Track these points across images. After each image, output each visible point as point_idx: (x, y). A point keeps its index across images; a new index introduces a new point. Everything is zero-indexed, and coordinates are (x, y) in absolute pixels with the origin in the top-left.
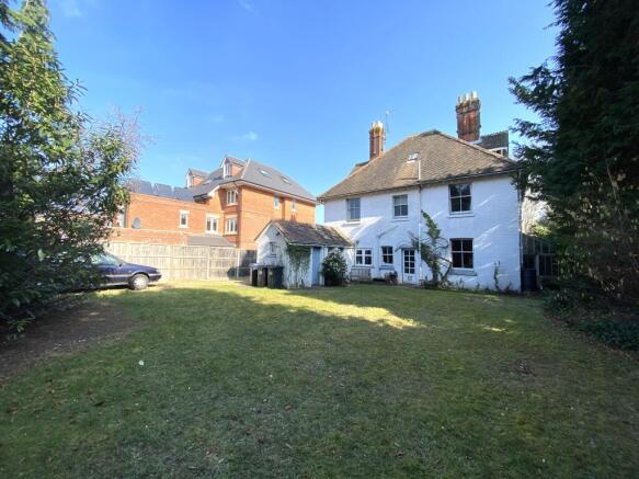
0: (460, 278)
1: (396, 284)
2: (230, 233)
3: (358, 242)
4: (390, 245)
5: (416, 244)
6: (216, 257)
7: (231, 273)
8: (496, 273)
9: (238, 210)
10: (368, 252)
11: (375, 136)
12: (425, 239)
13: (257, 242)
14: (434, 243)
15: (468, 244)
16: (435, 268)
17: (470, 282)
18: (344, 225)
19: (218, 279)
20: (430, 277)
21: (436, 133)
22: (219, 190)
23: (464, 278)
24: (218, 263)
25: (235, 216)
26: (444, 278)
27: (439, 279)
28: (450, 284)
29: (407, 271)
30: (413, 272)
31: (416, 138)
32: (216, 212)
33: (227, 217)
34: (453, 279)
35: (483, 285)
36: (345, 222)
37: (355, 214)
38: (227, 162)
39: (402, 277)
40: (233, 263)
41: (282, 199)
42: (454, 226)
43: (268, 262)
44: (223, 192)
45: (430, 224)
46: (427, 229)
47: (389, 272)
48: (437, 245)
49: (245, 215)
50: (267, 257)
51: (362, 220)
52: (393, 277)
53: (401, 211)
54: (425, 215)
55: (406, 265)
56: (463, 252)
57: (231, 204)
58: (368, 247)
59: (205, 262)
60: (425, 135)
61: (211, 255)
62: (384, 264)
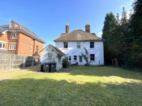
0: (92, 63)
1: (78, 65)
2: (12, 49)
3: (67, 54)
4: (76, 55)
5: (83, 55)
6: (14, 60)
7: (21, 67)
8: (99, 62)
9: (17, 41)
10: (70, 57)
11: (67, 27)
12: (85, 54)
13: (41, 53)
14: (87, 55)
15: (94, 55)
16: (87, 61)
17: (94, 64)
18: (63, 49)
19: (15, 69)
20: (86, 63)
21: (81, 30)
22: (7, 32)
23: (93, 63)
24: (15, 62)
25: (15, 43)
26: (89, 63)
27: (88, 63)
28: (90, 64)
29: (80, 62)
30: (81, 62)
31: (77, 30)
32: (5, 40)
33: (10, 43)
34: (91, 63)
35: (97, 64)
36: (63, 48)
37: (66, 46)
38: (12, 22)
39: (79, 64)
40: (22, 61)
41: (34, 40)
42: (91, 51)
43: (47, 61)
44: (9, 33)
45: (86, 50)
46: (85, 52)
47: (76, 62)
48: (88, 56)
49: (20, 43)
50: (47, 59)
51: (68, 48)
52: (77, 63)
53: (79, 47)
54: (85, 48)
55: (80, 60)
56: (93, 57)
57: (13, 38)
58: (70, 56)
59: (9, 62)
60: (79, 30)
61: (12, 59)
62: (74, 60)
